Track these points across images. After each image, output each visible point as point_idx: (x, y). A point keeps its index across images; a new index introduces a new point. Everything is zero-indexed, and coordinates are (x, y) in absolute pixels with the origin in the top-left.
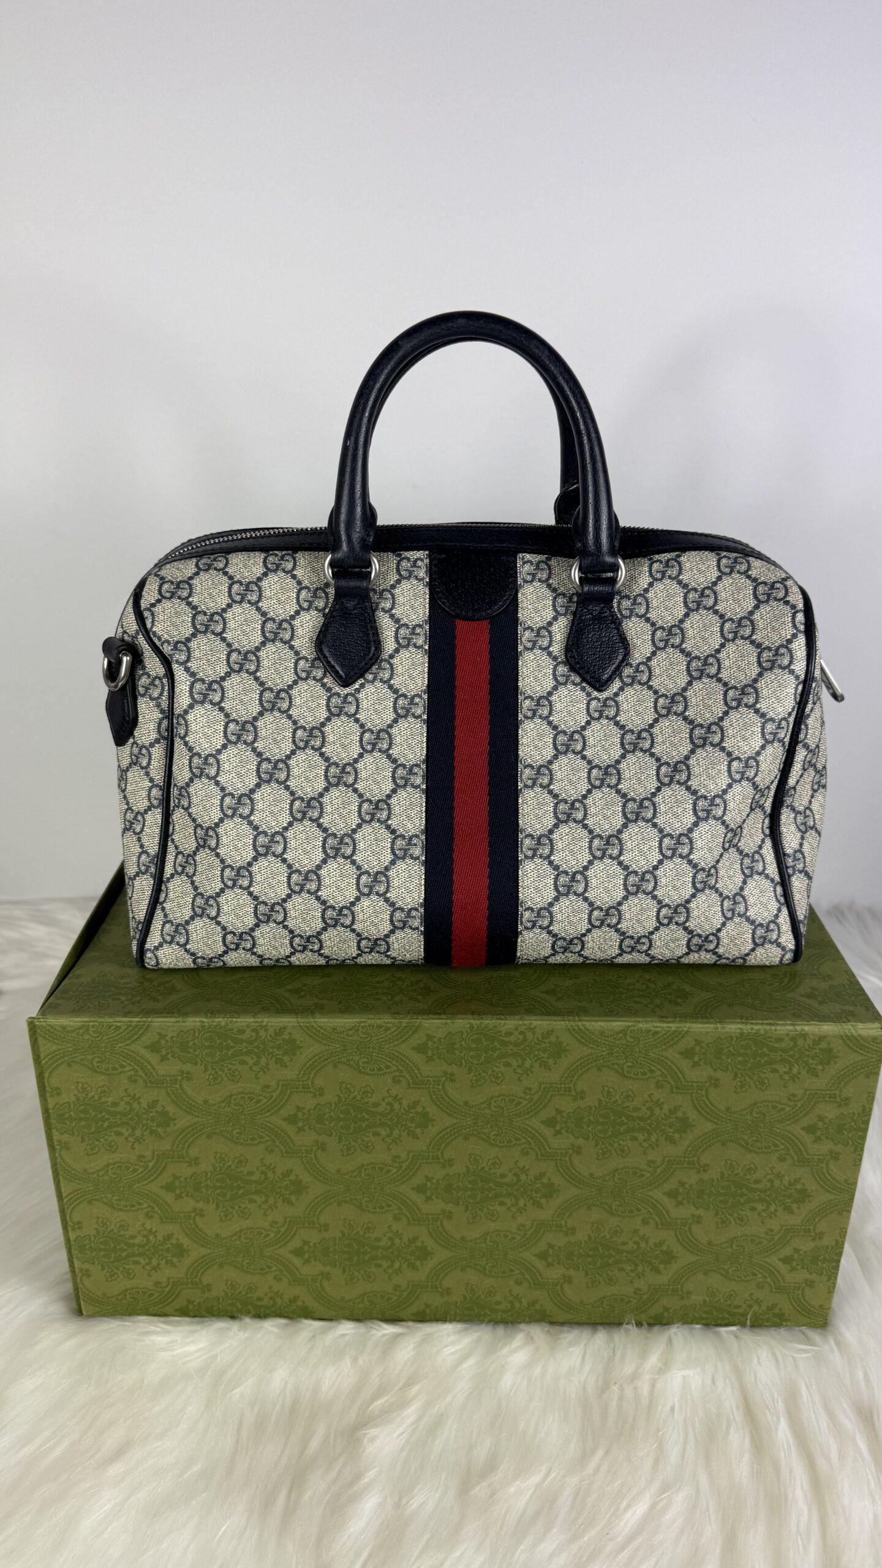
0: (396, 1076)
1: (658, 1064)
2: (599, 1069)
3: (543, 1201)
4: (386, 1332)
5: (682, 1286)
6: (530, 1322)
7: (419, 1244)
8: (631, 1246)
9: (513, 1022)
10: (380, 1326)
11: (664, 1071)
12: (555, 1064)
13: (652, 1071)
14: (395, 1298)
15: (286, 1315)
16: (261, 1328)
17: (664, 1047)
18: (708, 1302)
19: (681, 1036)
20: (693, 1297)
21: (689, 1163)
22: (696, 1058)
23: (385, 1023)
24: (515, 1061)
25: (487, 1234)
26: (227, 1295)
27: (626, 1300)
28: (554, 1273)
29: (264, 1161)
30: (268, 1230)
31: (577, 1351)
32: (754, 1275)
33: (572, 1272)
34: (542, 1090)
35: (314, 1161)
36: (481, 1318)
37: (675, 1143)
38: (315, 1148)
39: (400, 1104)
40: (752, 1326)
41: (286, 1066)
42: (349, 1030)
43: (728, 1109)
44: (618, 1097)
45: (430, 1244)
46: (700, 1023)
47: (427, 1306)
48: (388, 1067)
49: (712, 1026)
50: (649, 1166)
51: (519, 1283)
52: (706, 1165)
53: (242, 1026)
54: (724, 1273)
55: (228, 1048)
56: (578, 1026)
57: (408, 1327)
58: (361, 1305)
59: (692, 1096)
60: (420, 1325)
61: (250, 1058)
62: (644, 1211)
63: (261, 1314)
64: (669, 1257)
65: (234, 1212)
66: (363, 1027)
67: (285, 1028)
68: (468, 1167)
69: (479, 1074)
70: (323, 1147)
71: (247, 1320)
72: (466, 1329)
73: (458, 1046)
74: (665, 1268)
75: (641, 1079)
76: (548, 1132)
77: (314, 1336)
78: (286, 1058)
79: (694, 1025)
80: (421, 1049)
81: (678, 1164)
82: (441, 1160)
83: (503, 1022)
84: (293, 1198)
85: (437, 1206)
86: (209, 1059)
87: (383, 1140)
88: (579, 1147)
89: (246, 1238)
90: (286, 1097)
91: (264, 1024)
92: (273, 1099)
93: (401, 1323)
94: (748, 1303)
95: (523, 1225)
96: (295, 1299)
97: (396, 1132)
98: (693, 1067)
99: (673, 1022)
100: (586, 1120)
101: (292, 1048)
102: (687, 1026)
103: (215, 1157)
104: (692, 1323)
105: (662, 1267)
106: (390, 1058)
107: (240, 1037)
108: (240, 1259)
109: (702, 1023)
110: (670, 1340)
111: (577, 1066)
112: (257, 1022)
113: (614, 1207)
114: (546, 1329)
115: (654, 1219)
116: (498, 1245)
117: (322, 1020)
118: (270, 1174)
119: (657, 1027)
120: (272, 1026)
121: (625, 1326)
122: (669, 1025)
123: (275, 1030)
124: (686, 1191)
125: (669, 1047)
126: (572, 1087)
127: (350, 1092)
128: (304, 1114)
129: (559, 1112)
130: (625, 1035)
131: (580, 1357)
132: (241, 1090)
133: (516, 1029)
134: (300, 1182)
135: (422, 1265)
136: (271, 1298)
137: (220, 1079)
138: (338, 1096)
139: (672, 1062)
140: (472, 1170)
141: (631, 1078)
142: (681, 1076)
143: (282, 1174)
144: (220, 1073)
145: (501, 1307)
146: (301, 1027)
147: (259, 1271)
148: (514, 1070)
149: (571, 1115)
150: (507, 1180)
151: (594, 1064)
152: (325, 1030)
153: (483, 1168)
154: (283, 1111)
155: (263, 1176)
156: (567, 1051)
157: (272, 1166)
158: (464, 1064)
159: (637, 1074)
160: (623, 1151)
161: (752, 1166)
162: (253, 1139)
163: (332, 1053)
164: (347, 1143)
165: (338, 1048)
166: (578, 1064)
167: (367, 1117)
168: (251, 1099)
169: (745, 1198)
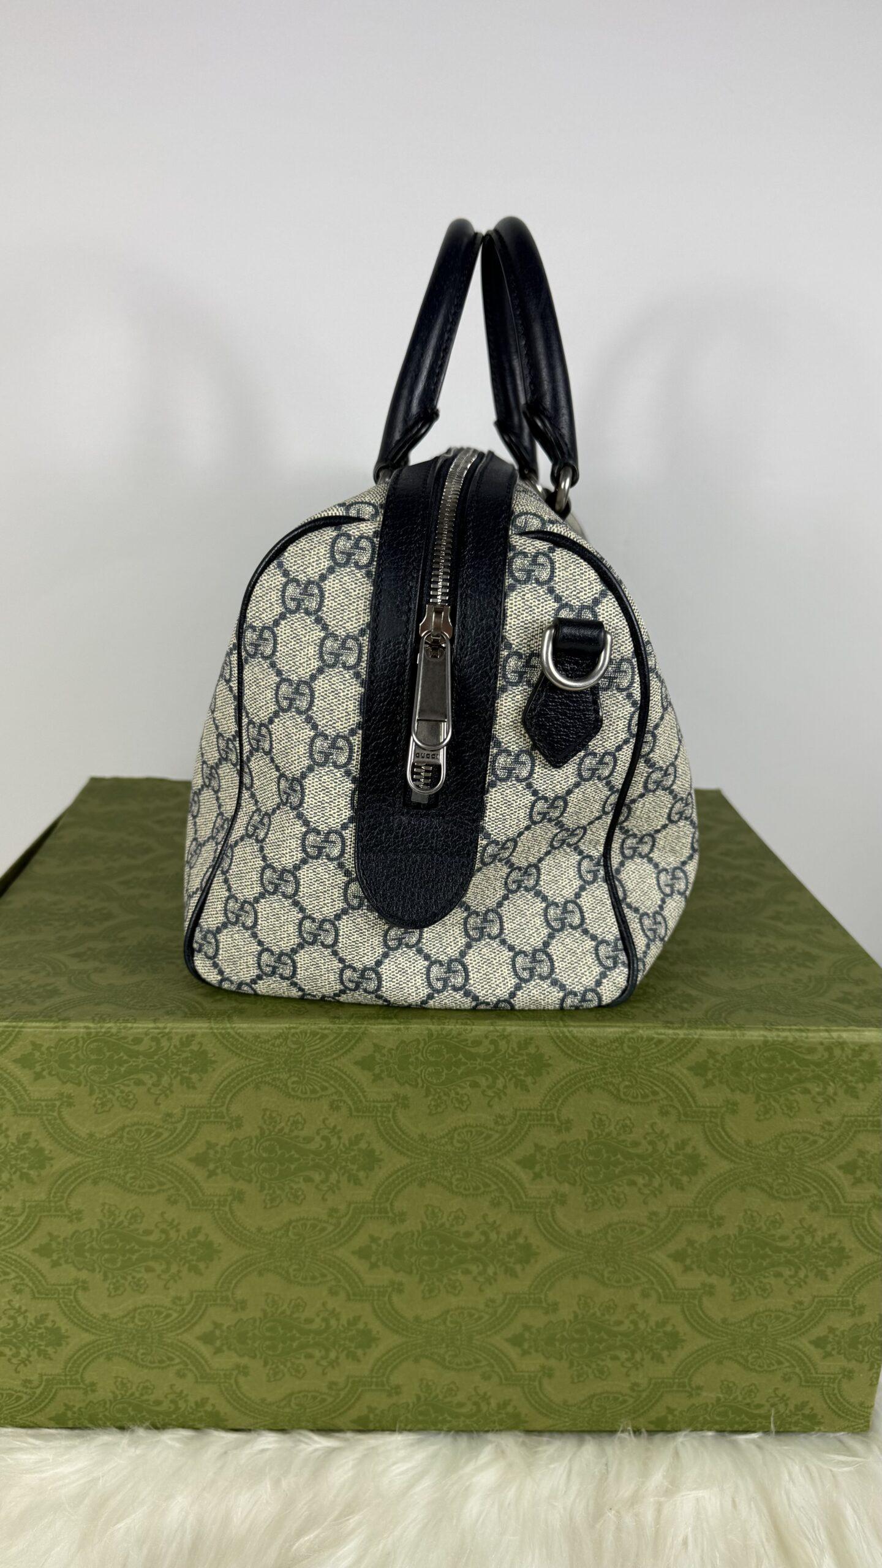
0: (334, 1101)
1: (663, 1083)
2: (589, 1091)
4: (318, 1446)
5: (690, 1380)
6: (501, 1431)
7: (361, 1326)
8: (626, 1326)
9: (482, 1027)
10: (310, 1438)
11: (670, 1093)
12: (534, 1083)
13: (655, 1093)
14: (330, 1400)
15: (191, 1423)
16: (158, 1442)
17: (670, 1060)
18: (723, 1400)
19: (690, 1045)
20: (704, 1394)
21: (699, 1215)
22: (710, 1076)
23: (321, 1029)
24: (484, 1080)
25: (448, 1312)
26: (115, 1397)
27: (621, 1399)
28: (531, 1364)
29: (166, 1216)
30: (170, 1309)
31: (560, 1469)
32: (780, 1363)
33: (552, 1362)
34: (518, 1118)
35: (229, 1215)
36: (439, 1426)
37: (683, 1189)
38: (230, 1198)
39: (339, 1138)
40: (777, 1432)
41: (194, 1088)
42: (276, 1038)
43: (748, 1142)
44: (612, 1128)
45: (375, 1327)
46: (714, 1029)
47: (371, 1409)
48: (324, 1089)
50: (650, 1219)
51: (486, 1377)
52: (721, 1218)
53: (139, 1033)
54: (742, 1361)
55: (121, 1063)
56: (563, 1033)
57: (346, 1440)
58: (287, 1410)
59: (704, 1125)
60: (360, 1437)
61: (148, 1077)
62: (644, 1279)
63: (159, 1426)
64: (674, 1341)
65: (127, 1284)
66: (293, 1035)
67: (194, 1036)
68: (423, 1223)
69: (439, 1097)
70: (240, 1197)
71: (141, 1432)
72: (420, 1441)
73: (412, 1059)
74: (669, 1356)
75: (641, 1103)
76: (524, 1175)
77: (226, 1453)
78: (194, 1077)
79: (706, 1032)
80: (365, 1064)
81: (687, 1216)
82: (390, 1214)
83: (469, 1028)
84: (202, 1266)
85: (385, 1275)
86: (97, 1079)
87: (317, 1187)
88: (564, 1195)
89: (142, 1320)
90: (194, 1130)
91: (167, 1030)
92: (177, 1131)
93: (337, 1434)
94: (772, 1401)
95: (493, 1301)
96: (204, 1401)
97: (334, 1177)
98: (705, 1086)
99: (680, 1028)
100: (572, 1158)
101: (203, 1062)
102: (697, 1033)
103: (102, 1211)
104: (703, 1430)
105: (665, 1353)
106: (326, 1076)
107: (136, 1048)
108: (133, 1349)
110: (677, 1454)
111: (562, 1086)
112: (158, 1028)
113: (606, 1274)
114: (521, 1440)
115: (657, 1291)
116: (461, 1326)
117: (241, 1025)
118: (173, 1234)
119: (661, 1034)
120: (177, 1033)
121: (619, 1434)
122: (678, 1032)
123: (181, 1038)
124: (696, 1252)
125: (676, 1060)
126: (555, 1114)
127: (275, 1122)
128: (216, 1152)
129: (538, 1148)
130: (622, 1044)
131: (565, 1476)
132: (135, 1119)
133: (486, 1037)
134: (211, 1244)
135: (365, 1354)
136: (172, 1401)
137: (109, 1105)
138: (261, 1128)
139: (680, 1081)
140: (429, 1227)
141: (629, 1102)
142: (690, 1099)
143: (188, 1233)
144: (110, 1096)
145: (464, 1410)
146: (214, 1034)
147: (157, 1365)
148: (483, 1092)
149: (554, 1152)
150: (473, 1240)
151: (582, 1083)
152: (245, 1039)
153: (443, 1225)
154: (189, 1149)
155: (164, 1236)
156: (549, 1065)
157: (175, 1223)
158: (420, 1084)
159: (637, 1097)
160: (618, 1200)
161: (777, 1217)
162: (151, 1186)
163: (253, 1069)
164: (271, 1191)
165: (261, 1062)
166: (562, 1083)
167: (296, 1156)
168: (149, 1132)
169: (768, 1260)
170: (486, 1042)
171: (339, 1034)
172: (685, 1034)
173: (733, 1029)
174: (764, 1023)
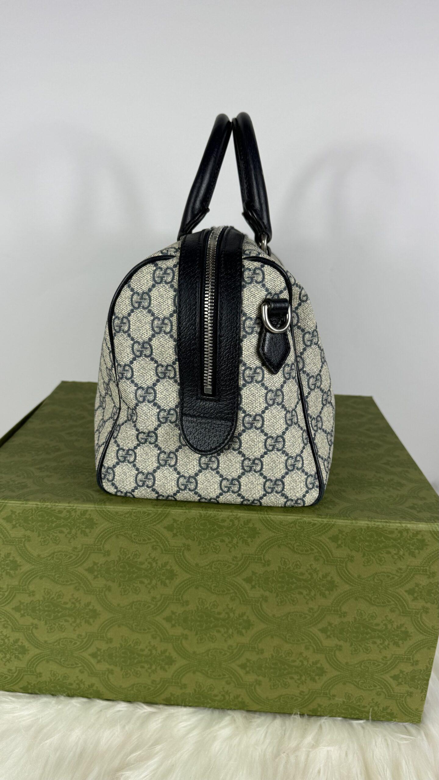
0: (154, 545)
1: (316, 545)
2: (279, 547)
3: (244, 631)
4: (146, 711)
5: (330, 691)
6: (235, 709)
7: (167, 654)
8: (297, 663)
9: (226, 513)
10: (142, 707)
11: (319, 550)
12: (252, 542)
13: (312, 550)
14: (152, 689)
15: (86, 695)
17: (319, 534)
18: (346, 702)
19: (330, 527)
20: (337, 699)
21: (334, 611)
22: (340, 542)
23: (148, 510)
24: (227, 539)
25: (209, 650)
26: (51, 680)
27: (295, 698)
28: (250, 678)
29: (74, 596)
30: (76, 640)
31: (262, 731)
32: (375, 686)
33: (260, 678)
34: (244, 558)
35: (104, 597)
36: (205, 705)
37: (326, 597)
38: (104, 589)
39: (157, 563)
40: (373, 720)
41: (87, 536)
42: (126, 514)
43: (359, 576)
44: (290, 565)
45: (174, 655)
46: (342, 519)
47: (172, 695)
48: (149, 539)
49: (350, 521)
50: (310, 612)
51: (228, 683)
52: (346, 613)
53: (61, 508)
54: (356, 684)
55: (53, 522)
56: (266, 518)
57: (160, 709)
58: (132, 692)
59: (337, 567)
60: (166, 707)
61: (65, 529)
62: (306, 641)
63: (71, 695)
64: (322, 672)
65: (56, 627)
66: (134, 513)
67: (87, 511)
68: (197, 607)
69: (205, 546)
70: (109, 589)
71: (62, 698)
72: (195, 712)
73: (192, 527)
74: (319, 679)
75: (305, 554)
76: (247, 586)
77: (101, 711)
78: (87, 530)
79: (338, 521)
80: (169, 528)
81: (328, 611)
82: (181, 601)
83: (220, 513)
84: (91, 620)
85: (178, 631)
86: (41, 529)
87: (146, 586)
88: (266, 597)
89: (63, 645)
90: (87, 556)
91: (74, 508)
92: (79, 556)
93: (156, 706)
94: (371, 704)
95: (232, 646)
96: (92, 685)
97: (154, 582)
98: (337, 548)
99: (325, 518)
100: (271, 579)
101: (91, 523)
102: (333, 521)
103: (44, 592)
104: (335, 717)
105: (317, 678)
106: (151, 533)
107: (60, 515)
108: (59, 658)
109: (344, 519)
110: (321, 727)
111: (266, 544)
112: (70, 506)
113: (287, 637)
114: (244, 715)
115: (313, 647)
116: (216, 657)
117: (110, 507)
118: (77, 605)
119: (315, 521)
120: (79, 509)
121: (293, 716)
122: (324, 520)
123: (81, 512)
124: (332, 629)
125: (323, 534)
126: (262, 557)
127: (126, 554)
128: (98, 567)
129: (254, 573)
130: (295, 524)
131: (263, 735)
132: (60, 549)
133: (228, 518)
134: (95, 610)
135: (169, 668)
136: (77, 684)
137: (47, 542)
138: (119, 556)
139: (325, 544)
140: (200, 609)
141: (299, 553)
142: (330, 553)
143: (85, 605)
144: (48, 538)
145: (217, 698)
146: (97, 511)
147: (70, 666)
148: (227, 545)
149: (262, 576)
150: (221, 616)
151: (276, 543)
152: (111, 513)
153: (207, 608)
154: (85, 565)
155: (73, 606)
156: (259, 533)
157: (79, 599)
158: (196, 539)
159: (303, 551)
160: (293, 601)
161: (374, 614)
162: (67, 581)
163: (115, 528)
164: (124, 587)
165: (118, 525)
166: (266, 542)
167: (136, 571)
168: (66, 555)
169: (369, 635)
170: (228, 521)
171: (156, 513)
172: (327, 521)
173: (352, 519)
174: (368, 517)
